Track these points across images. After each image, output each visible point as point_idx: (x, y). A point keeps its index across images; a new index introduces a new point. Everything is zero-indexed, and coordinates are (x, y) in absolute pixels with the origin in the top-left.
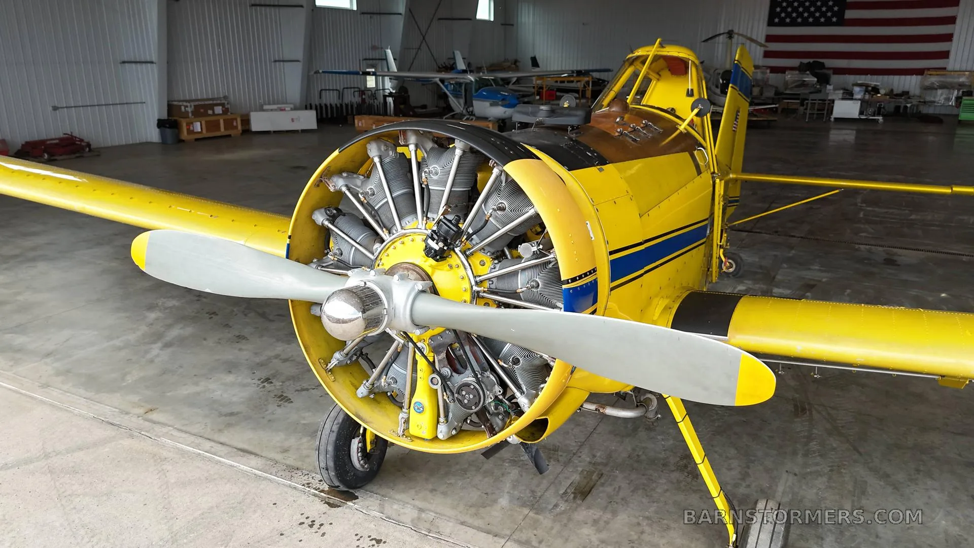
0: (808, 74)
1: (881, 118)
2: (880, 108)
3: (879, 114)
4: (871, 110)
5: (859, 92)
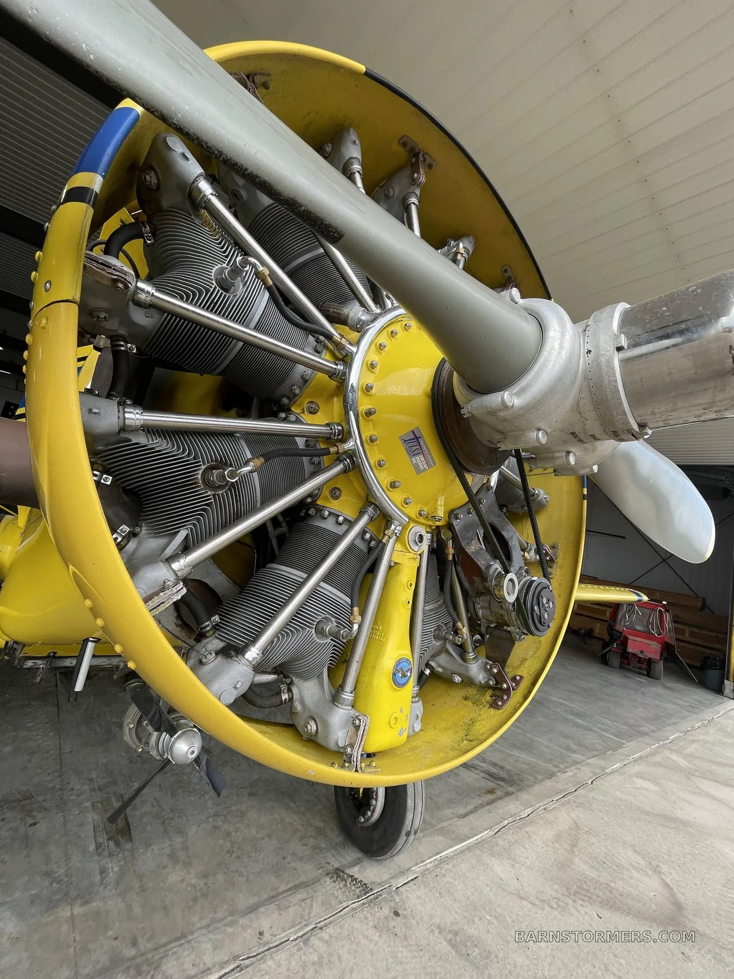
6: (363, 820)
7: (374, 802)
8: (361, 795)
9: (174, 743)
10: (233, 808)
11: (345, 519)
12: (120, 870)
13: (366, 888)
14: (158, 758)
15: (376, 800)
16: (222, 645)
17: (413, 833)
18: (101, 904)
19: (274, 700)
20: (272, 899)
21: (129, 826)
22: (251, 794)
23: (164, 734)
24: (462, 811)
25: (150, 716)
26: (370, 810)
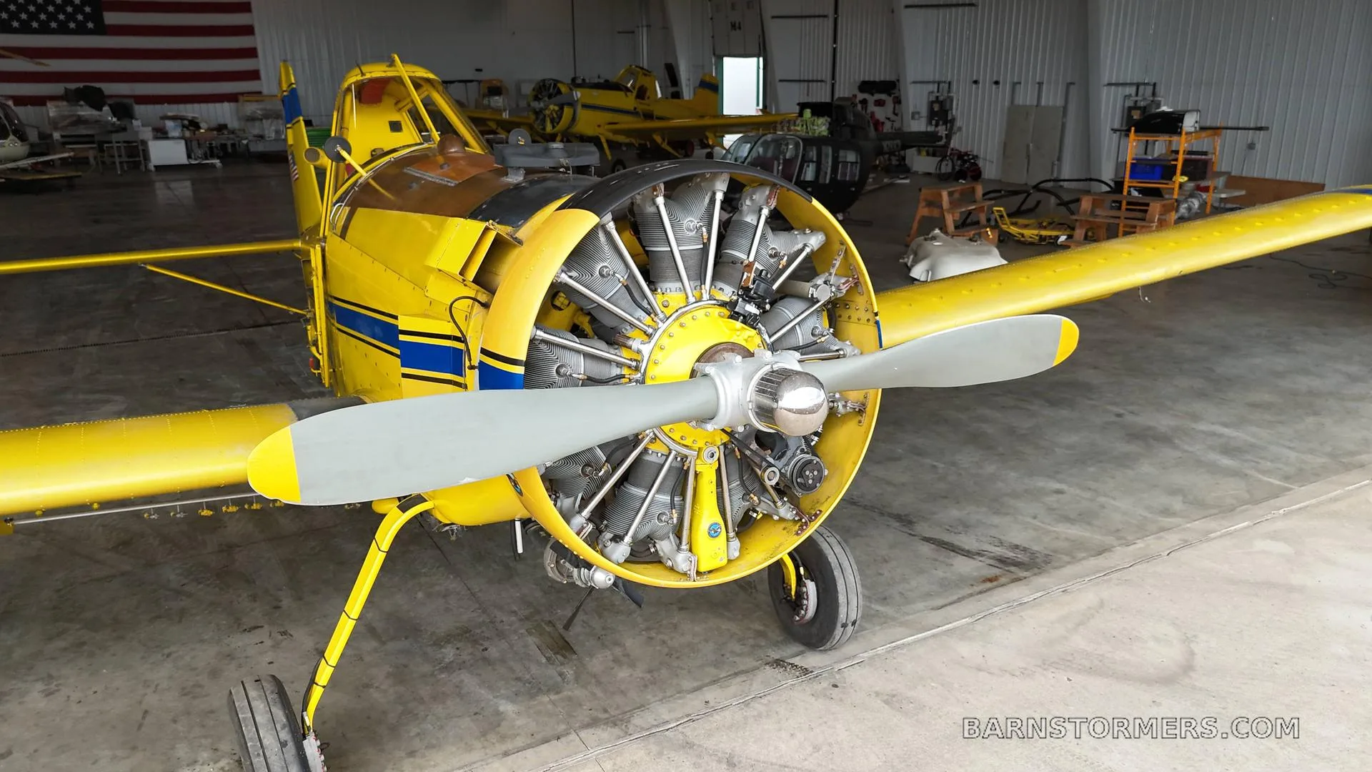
0: (81, 106)
1: (218, 161)
2: (211, 148)
3: (212, 156)
4: (199, 152)
5: (175, 129)
6: (798, 618)
7: (805, 602)
8: (794, 597)
9: (593, 574)
10: (664, 622)
11: (662, 455)
12: (575, 672)
13: (806, 671)
14: (583, 586)
15: (807, 599)
16: (612, 535)
17: (850, 624)
18: (570, 693)
19: (647, 553)
20: (714, 682)
21: (568, 644)
22: (681, 609)
23: (583, 569)
24: (940, 602)
25: (568, 559)
26: (803, 609)
